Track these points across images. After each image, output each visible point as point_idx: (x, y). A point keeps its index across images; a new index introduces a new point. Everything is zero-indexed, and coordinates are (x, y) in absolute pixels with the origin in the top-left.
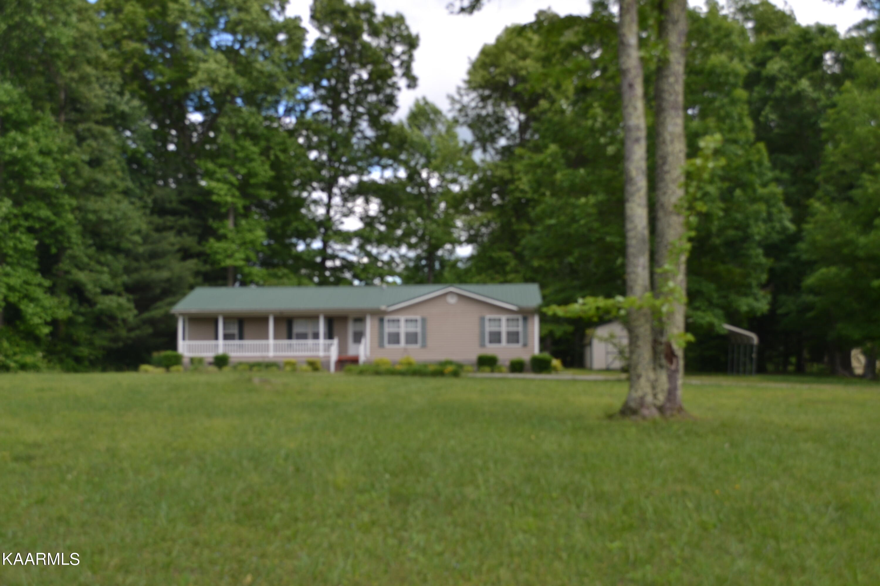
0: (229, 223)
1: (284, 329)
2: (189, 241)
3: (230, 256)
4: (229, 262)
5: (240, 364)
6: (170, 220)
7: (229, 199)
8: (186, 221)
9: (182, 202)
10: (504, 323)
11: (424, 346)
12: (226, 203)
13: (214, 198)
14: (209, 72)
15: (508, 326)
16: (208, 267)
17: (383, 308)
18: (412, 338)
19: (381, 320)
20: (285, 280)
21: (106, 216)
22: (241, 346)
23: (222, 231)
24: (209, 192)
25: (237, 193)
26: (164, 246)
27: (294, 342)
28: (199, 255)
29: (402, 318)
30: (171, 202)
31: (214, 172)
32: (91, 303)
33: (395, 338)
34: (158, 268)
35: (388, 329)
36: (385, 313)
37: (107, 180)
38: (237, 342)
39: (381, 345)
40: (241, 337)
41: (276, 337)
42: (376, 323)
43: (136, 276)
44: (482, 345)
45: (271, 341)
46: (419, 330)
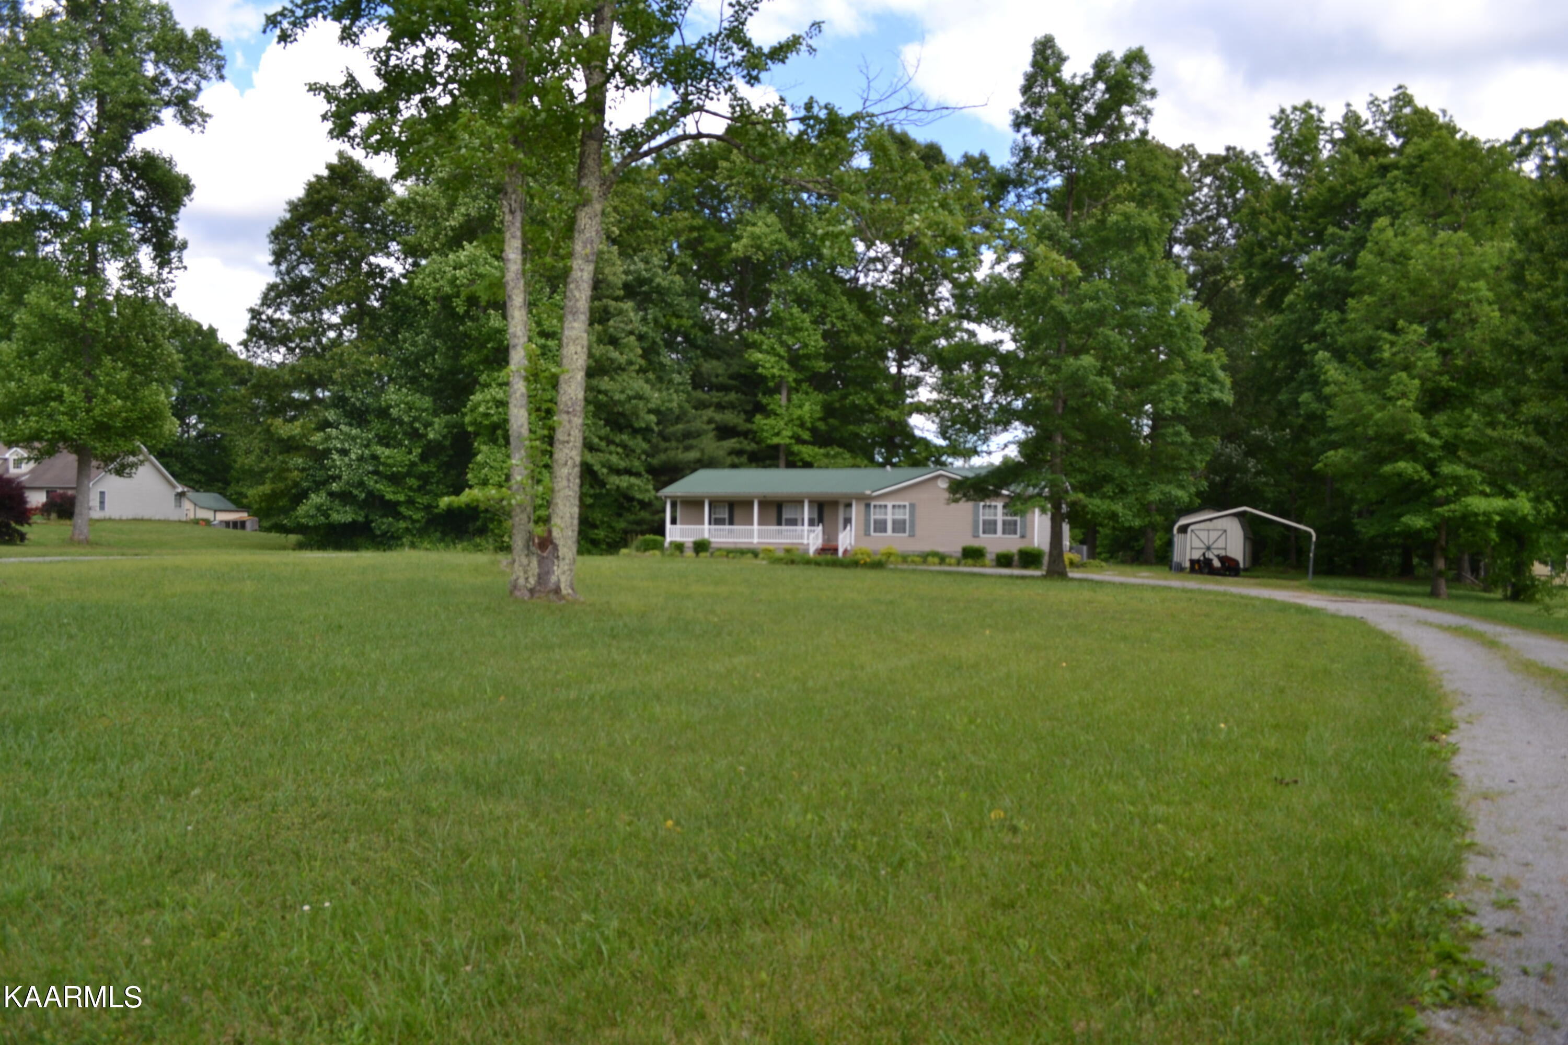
0: (782, 398)
1: (773, 514)
2: (731, 418)
3: (777, 434)
4: (776, 440)
5: (719, 549)
6: (716, 396)
7: (776, 371)
8: (733, 396)
9: (731, 377)
10: (1000, 510)
11: (912, 535)
12: (773, 376)
13: (760, 370)
14: (753, 237)
15: (1005, 514)
16: (753, 446)
17: (868, 492)
18: (899, 526)
19: (868, 506)
20: (839, 460)
21: (617, 397)
22: (730, 531)
23: (772, 407)
24: (755, 366)
25: (786, 366)
26: (698, 425)
27: (784, 528)
28: (746, 434)
29: (890, 505)
30: (717, 376)
31: (762, 343)
32: (603, 484)
33: (881, 526)
34: (687, 449)
35: (875, 515)
36: (870, 498)
37: (622, 359)
38: (727, 527)
39: (867, 533)
40: (731, 523)
41: (760, 524)
42: (862, 507)
43: (663, 457)
44: (976, 536)
45: (756, 527)
46: (907, 517)
